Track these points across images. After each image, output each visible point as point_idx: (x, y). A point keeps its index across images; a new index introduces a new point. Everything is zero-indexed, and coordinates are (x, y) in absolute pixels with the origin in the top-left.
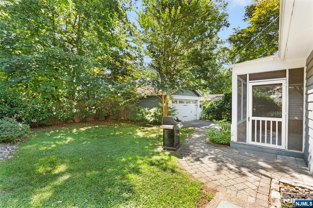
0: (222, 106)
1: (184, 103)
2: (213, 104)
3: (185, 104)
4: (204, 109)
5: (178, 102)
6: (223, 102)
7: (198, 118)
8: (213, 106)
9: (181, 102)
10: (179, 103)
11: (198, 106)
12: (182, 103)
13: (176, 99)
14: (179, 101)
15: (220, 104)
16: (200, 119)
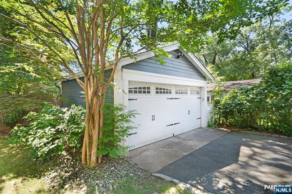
0: (261, 100)
1: (170, 93)
2: (238, 94)
3: (173, 95)
4: (215, 106)
5: (153, 90)
6: (264, 90)
7: (204, 125)
8: (239, 100)
9: (161, 90)
10: (157, 93)
11: (203, 99)
12: (164, 93)
13: (146, 83)
14: (157, 89)
15: (257, 95)
16: (209, 126)
